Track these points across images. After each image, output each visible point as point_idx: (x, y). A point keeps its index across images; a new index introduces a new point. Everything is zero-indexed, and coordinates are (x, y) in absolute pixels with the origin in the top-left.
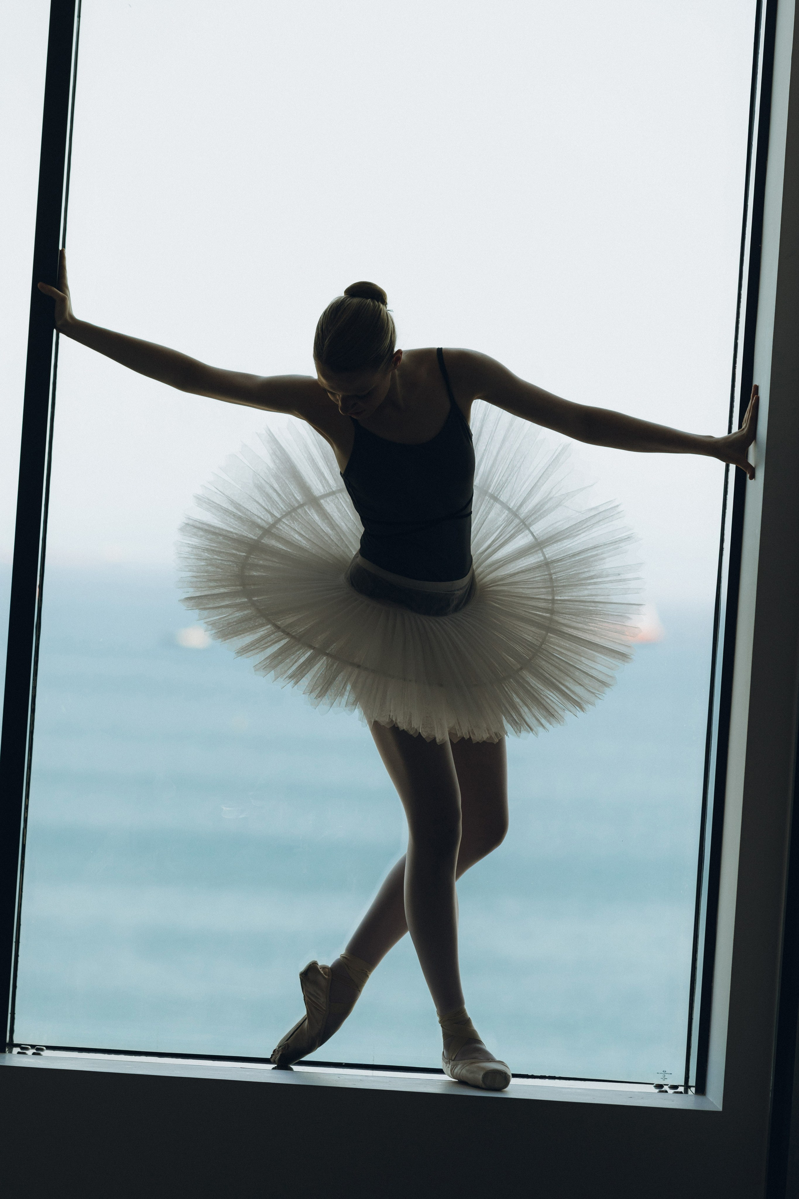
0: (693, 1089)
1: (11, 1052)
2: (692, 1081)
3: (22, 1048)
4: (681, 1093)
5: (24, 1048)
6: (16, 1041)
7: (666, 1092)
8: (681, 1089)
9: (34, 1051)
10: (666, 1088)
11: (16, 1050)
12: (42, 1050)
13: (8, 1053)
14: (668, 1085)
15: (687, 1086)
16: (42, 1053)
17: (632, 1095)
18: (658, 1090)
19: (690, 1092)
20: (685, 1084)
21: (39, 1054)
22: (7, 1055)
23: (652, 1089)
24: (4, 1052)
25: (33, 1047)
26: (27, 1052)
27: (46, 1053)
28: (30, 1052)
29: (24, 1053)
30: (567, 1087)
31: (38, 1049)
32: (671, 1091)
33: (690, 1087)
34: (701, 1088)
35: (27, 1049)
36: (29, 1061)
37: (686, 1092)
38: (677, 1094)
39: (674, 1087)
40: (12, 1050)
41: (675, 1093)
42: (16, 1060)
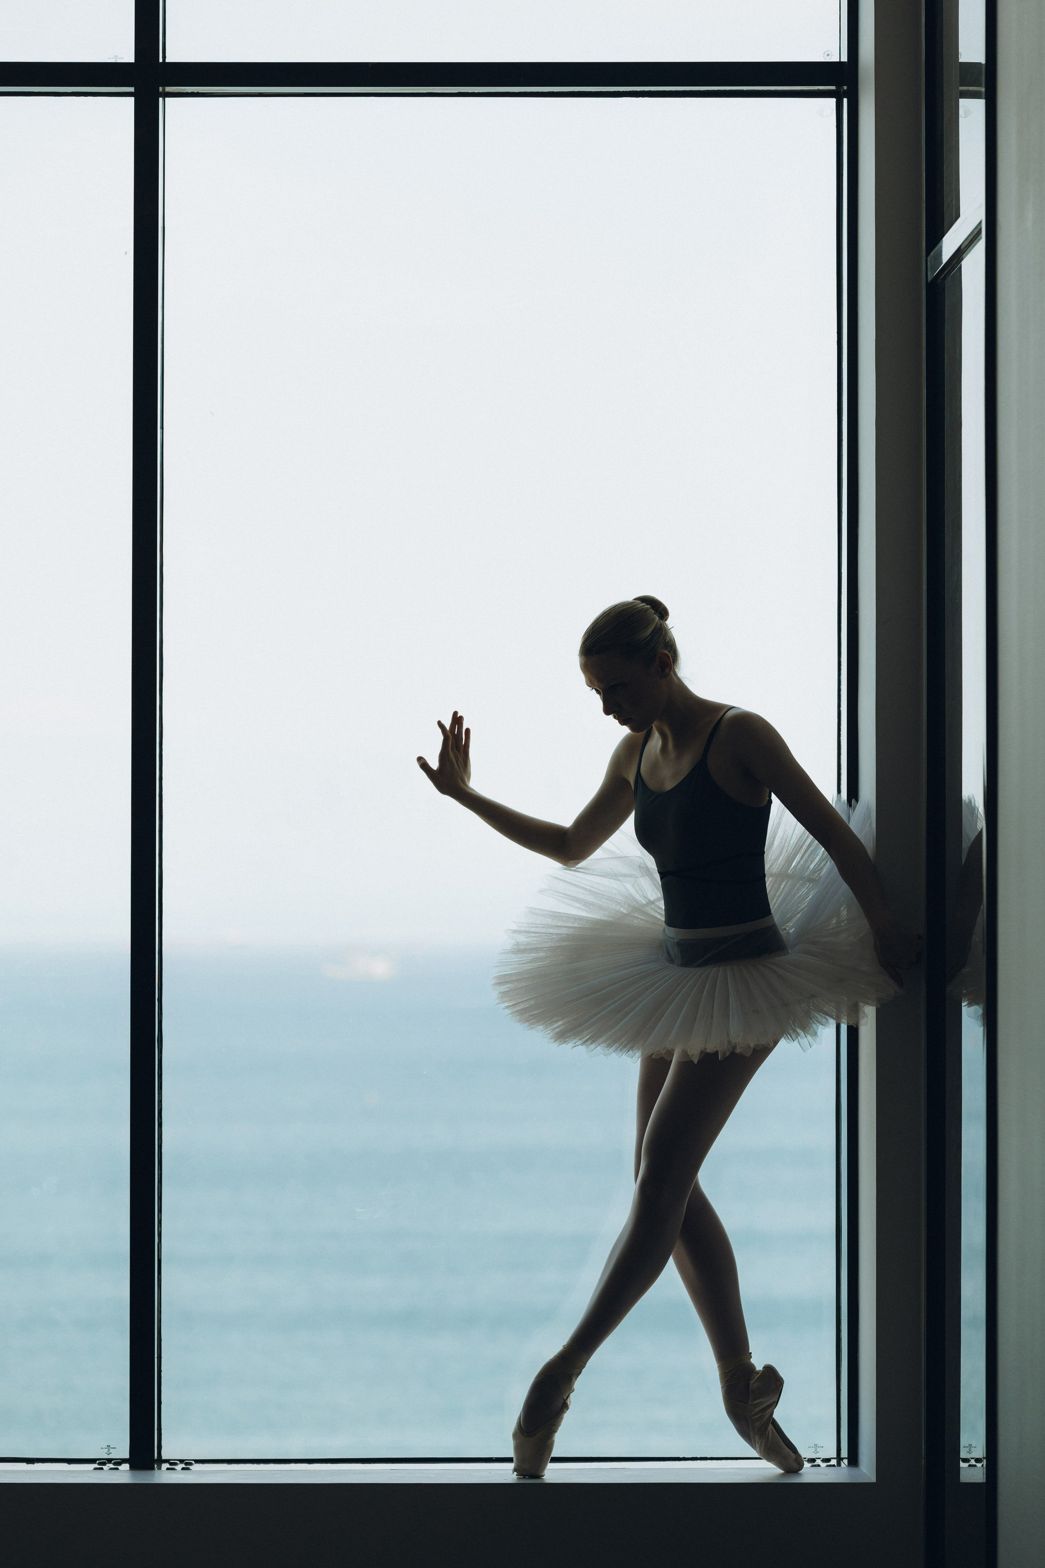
0: (846, 1461)
1: (160, 1468)
2: (844, 1453)
3: (171, 1464)
4: (834, 1466)
5: (172, 1463)
7: (819, 1466)
8: (834, 1462)
9: (183, 1466)
10: (818, 1462)
11: (165, 1466)
12: (191, 1464)
13: (158, 1469)
14: (820, 1458)
15: (839, 1459)
19: (843, 1465)
20: (837, 1456)
21: (188, 1469)
22: (156, 1471)
24: (153, 1469)
25: (182, 1461)
26: (176, 1467)
27: (195, 1467)
28: (180, 1467)
29: (174, 1469)
30: (719, 1467)
31: (186, 1464)
32: (823, 1465)
33: (842, 1459)
34: (853, 1460)
35: (176, 1464)
36: (178, 1477)
37: (839, 1464)
38: (829, 1467)
39: (827, 1460)
40: (161, 1467)
41: (828, 1466)
42: (164, 1476)
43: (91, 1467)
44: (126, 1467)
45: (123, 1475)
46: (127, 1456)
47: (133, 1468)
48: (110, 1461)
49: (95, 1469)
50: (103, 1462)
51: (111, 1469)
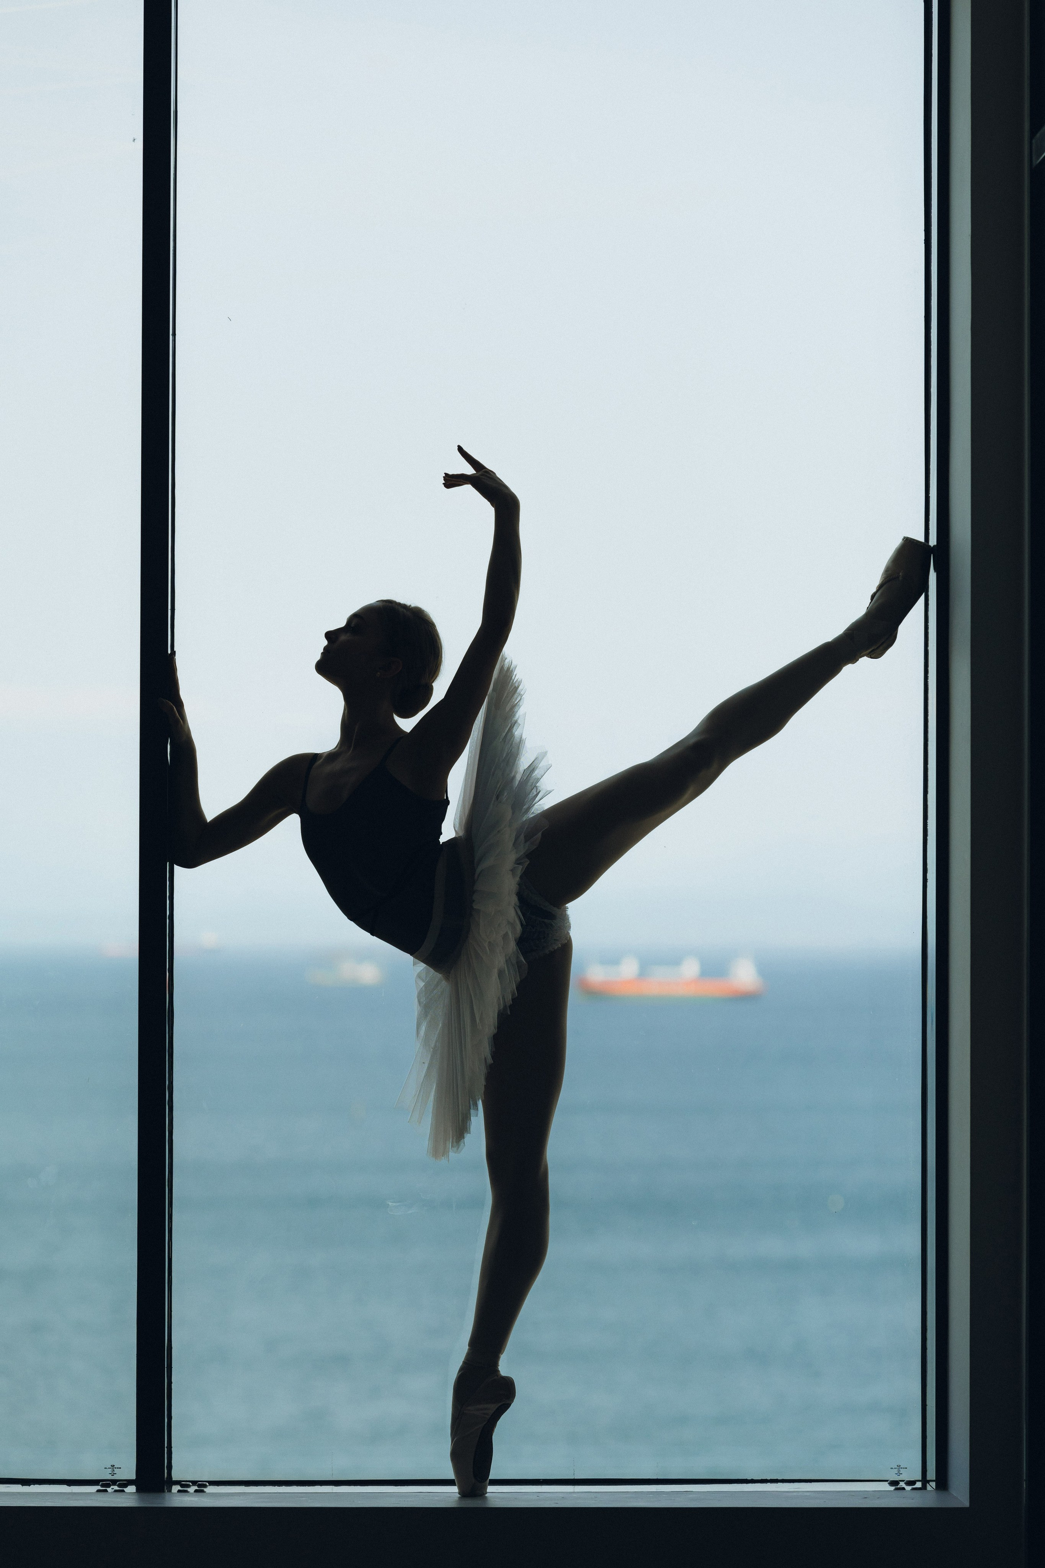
0: (933, 1484)
1: (170, 1491)
2: (931, 1474)
3: (182, 1486)
4: (919, 1488)
5: (184, 1485)
6: (175, 1477)
7: (904, 1489)
8: (919, 1485)
9: (196, 1488)
10: (902, 1484)
11: (175, 1488)
12: (205, 1486)
13: (168, 1491)
14: (903, 1481)
15: (925, 1481)
16: (205, 1489)
17: (865, 1495)
18: (892, 1488)
19: (929, 1488)
20: (922, 1478)
21: (203, 1491)
22: (167, 1494)
23: (885, 1487)
24: (163, 1491)
25: (194, 1483)
26: (189, 1489)
27: (210, 1489)
28: (192, 1489)
29: (186, 1491)
31: (199, 1486)
32: (908, 1488)
33: (929, 1481)
34: (942, 1482)
35: (188, 1486)
36: (191, 1500)
37: (924, 1487)
38: (915, 1491)
39: (910, 1483)
40: (171, 1489)
41: (913, 1489)
42: (177, 1499)
43: (93, 1489)
44: (131, 1489)
45: (129, 1498)
46: (133, 1477)
47: (139, 1490)
48: (114, 1482)
49: (98, 1491)
50: (105, 1484)
51: (116, 1491)
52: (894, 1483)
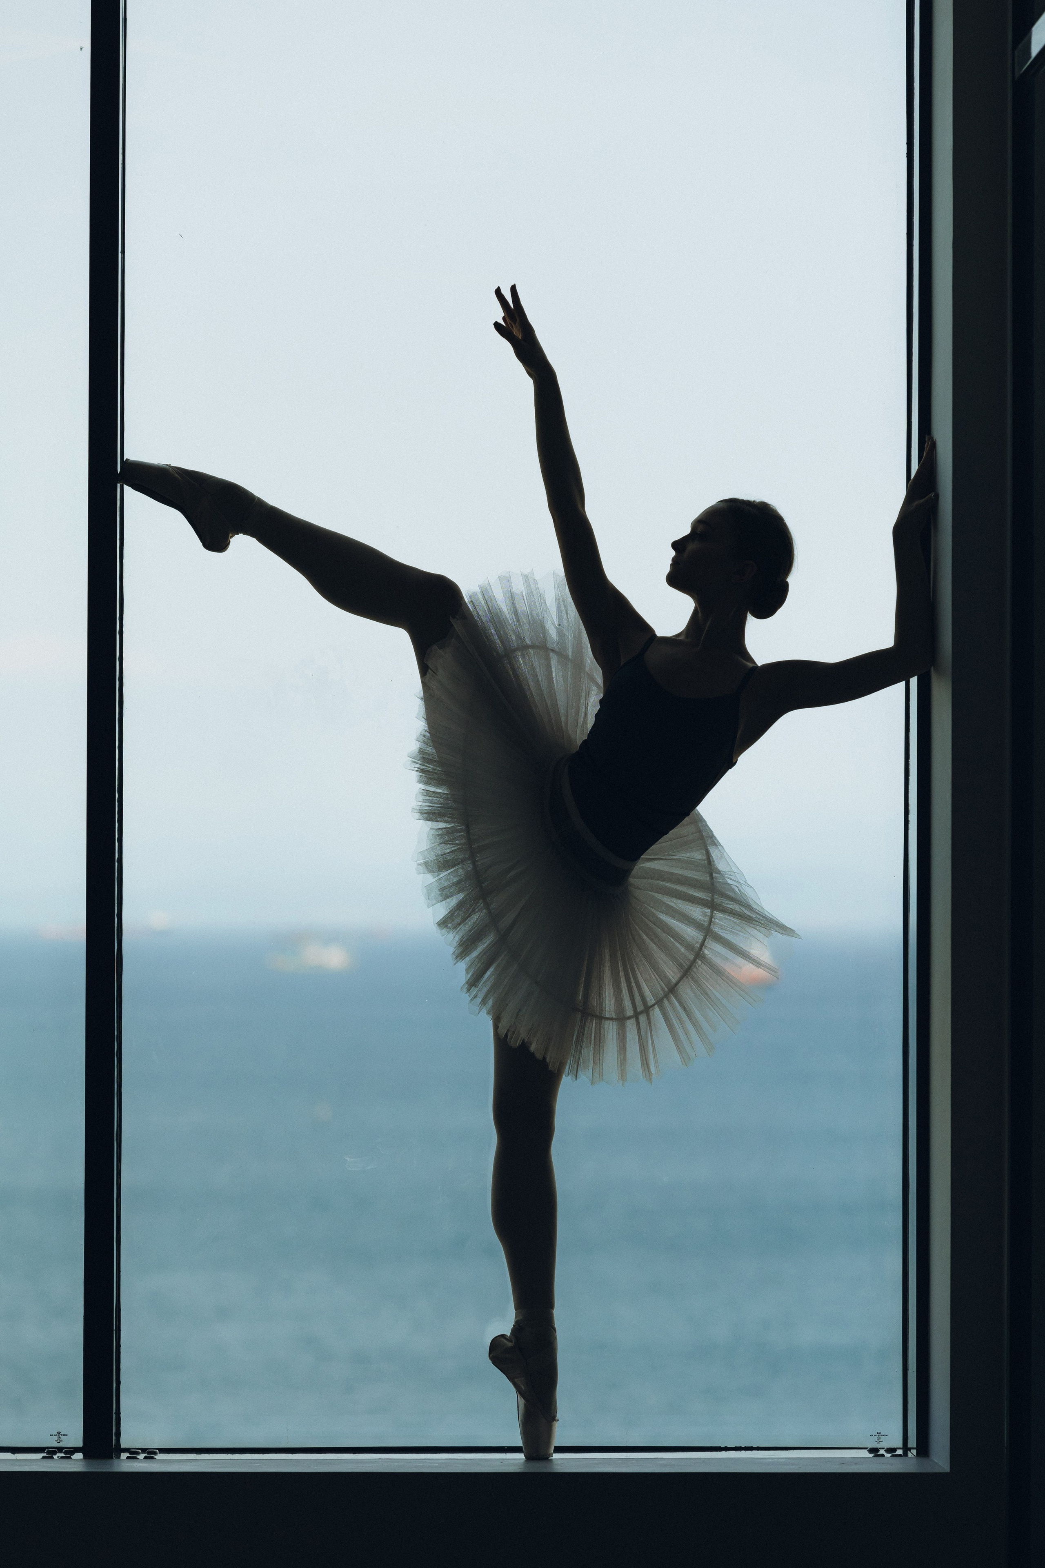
0: (914, 1452)
1: (119, 1457)
2: (912, 1442)
3: (131, 1453)
4: (900, 1455)
5: (133, 1453)
6: (124, 1444)
7: (883, 1455)
8: (899, 1452)
9: (146, 1454)
10: (882, 1452)
11: (124, 1456)
12: (155, 1453)
13: (116, 1458)
14: (883, 1448)
15: (906, 1448)
16: (155, 1457)
17: (843, 1461)
18: (872, 1455)
19: (910, 1455)
20: (903, 1446)
21: (152, 1458)
22: (115, 1461)
23: (865, 1454)
24: (112, 1458)
25: (144, 1450)
26: (138, 1457)
27: (160, 1456)
28: (141, 1456)
29: (136, 1458)
30: (768, 1457)
31: (149, 1453)
32: (888, 1455)
33: (910, 1449)
34: (923, 1449)
35: (138, 1453)
36: (140, 1465)
37: (906, 1454)
38: (894, 1457)
39: (891, 1450)
41: (892, 1456)
42: (126, 1465)
43: (39, 1456)
44: (79, 1456)
45: (76, 1464)
46: (80, 1444)
47: (86, 1457)
48: (60, 1449)
49: (44, 1457)
50: (53, 1451)
51: (62, 1457)
52: (874, 1451)
